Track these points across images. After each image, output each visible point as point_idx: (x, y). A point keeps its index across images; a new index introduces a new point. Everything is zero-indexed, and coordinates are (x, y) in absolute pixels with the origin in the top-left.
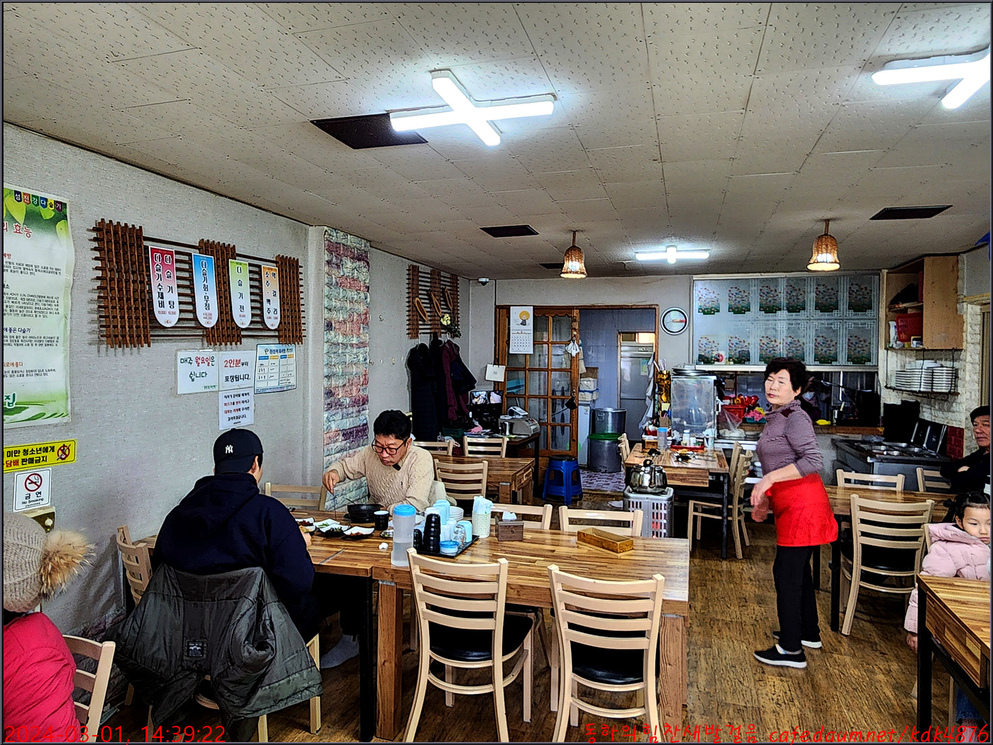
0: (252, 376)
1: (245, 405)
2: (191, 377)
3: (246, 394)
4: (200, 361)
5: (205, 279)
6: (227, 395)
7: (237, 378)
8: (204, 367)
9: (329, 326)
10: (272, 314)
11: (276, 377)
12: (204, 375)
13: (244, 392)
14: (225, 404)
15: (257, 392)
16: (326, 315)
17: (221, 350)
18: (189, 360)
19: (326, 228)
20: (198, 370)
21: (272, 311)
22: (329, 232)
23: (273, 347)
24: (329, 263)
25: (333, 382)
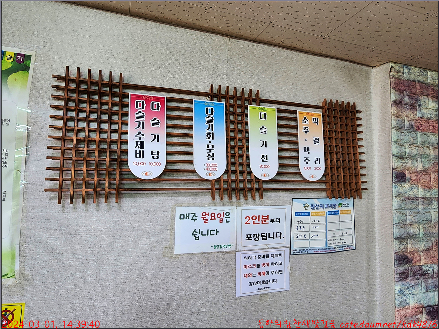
0: (286, 234)
1: (276, 268)
2: (194, 235)
3: (277, 255)
4: (209, 218)
5: (211, 127)
6: (248, 255)
7: (264, 237)
8: (213, 224)
9: (400, 177)
10: (311, 164)
11: (322, 235)
12: (213, 232)
13: (274, 253)
14: (246, 267)
15: (294, 253)
16: (396, 163)
17: (239, 205)
18: (191, 216)
19: (391, 64)
20: (205, 228)
21: (312, 160)
22: (397, 68)
23: (316, 202)
24: (397, 103)
25: (409, 246)
